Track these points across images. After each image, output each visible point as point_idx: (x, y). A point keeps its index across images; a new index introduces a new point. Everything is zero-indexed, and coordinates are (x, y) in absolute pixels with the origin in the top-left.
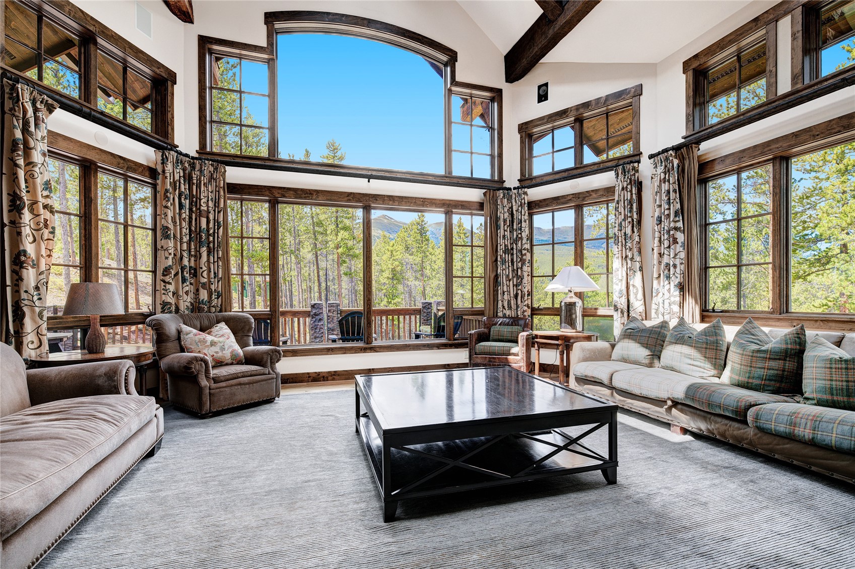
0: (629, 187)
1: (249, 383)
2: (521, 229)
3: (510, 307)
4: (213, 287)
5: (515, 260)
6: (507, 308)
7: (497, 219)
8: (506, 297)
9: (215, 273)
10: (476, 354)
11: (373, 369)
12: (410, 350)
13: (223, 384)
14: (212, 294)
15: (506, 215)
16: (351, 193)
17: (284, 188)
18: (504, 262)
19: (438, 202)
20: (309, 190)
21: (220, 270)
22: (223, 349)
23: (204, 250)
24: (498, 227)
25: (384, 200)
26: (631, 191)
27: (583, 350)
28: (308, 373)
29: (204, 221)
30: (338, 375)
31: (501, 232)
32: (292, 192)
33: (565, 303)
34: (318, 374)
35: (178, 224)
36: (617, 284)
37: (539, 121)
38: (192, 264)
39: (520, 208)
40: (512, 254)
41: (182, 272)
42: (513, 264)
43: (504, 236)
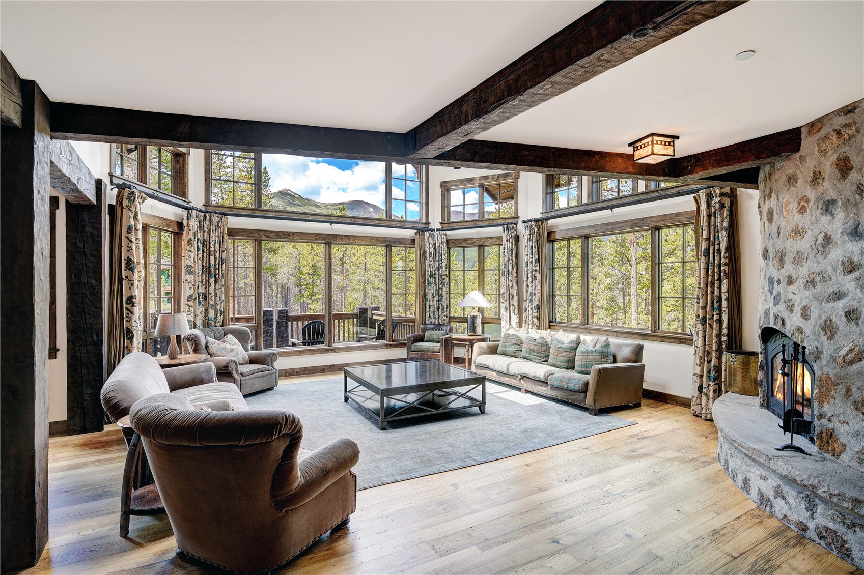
0: (511, 239)
2: (441, 260)
3: (434, 317)
4: (218, 307)
5: (437, 282)
6: (432, 318)
7: (425, 252)
8: (432, 309)
9: (219, 297)
10: (412, 351)
11: (333, 365)
12: (361, 350)
13: (247, 377)
14: (218, 313)
15: (431, 250)
16: (318, 234)
17: (269, 231)
18: (429, 284)
19: (382, 239)
20: (287, 232)
21: (223, 295)
23: (212, 280)
24: (425, 259)
25: (343, 238)
27: (480, 347)
28: (286, 370)
29: (212, 258)
30: (308, 370)
31: (427, 262)
32: (274, 234)
33: (471, 316)
34: (293, 370)
35: (197, 262)
36: (503, 303)
37: (455, 182)
38: (204, 292)
39: (441, 245)
40: (435, 278)
41: (199, 297)
42: (436, 286)
43: (430, 265)
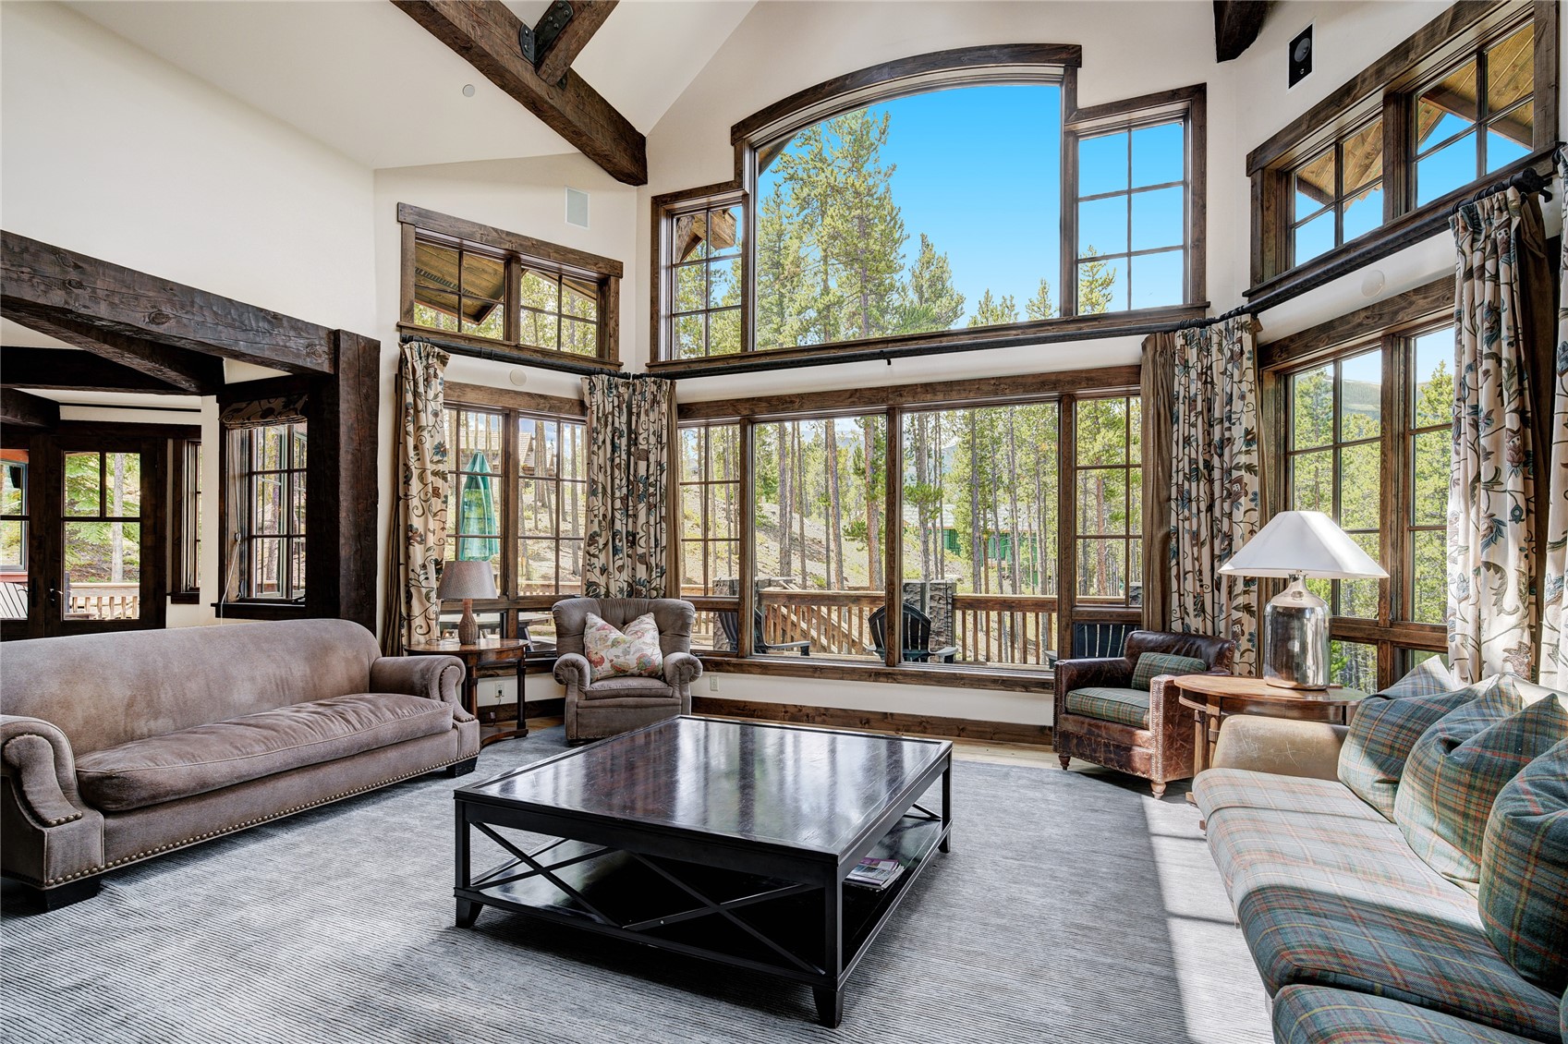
0: (1489, 265)
1: (636, 707)
2: (1229, 419)
3: (1201, 610)
4: (653, 560)
5: (1217, 495)
6: (1192, 613)
7: (1172, 399)
8: (1189, 584)
9: (656, 540)
10: (1067, 712)
11: (891, 714)
12: (964, 685)
13: (597, 702)
14: (652, 571)
15: (1195, 387)
16: (856, 390)
17: (753, 399)
18: (1185, 499)
19: (1029, 380)
20: (789, 396)
21: (664, 536)
22: (626, 652)
23: (642, 507)
24: (1173, 418)
25: (916, 393)
26: (1496, 277)
27: (1238, 735)
28: (784, 706)
29: (642, 465)
30: (832, 716)
31: (1180, 429)
32: (764, 404)
34: (800, 708)
35: (609, 473)
36: (1455, 562)
37: (1291, 132)
38: (630, 529)
39: (1230, 366)
40: (1211, 481)
41: (614, 540)
42: (1210, 508)
43: (1187, 441)
